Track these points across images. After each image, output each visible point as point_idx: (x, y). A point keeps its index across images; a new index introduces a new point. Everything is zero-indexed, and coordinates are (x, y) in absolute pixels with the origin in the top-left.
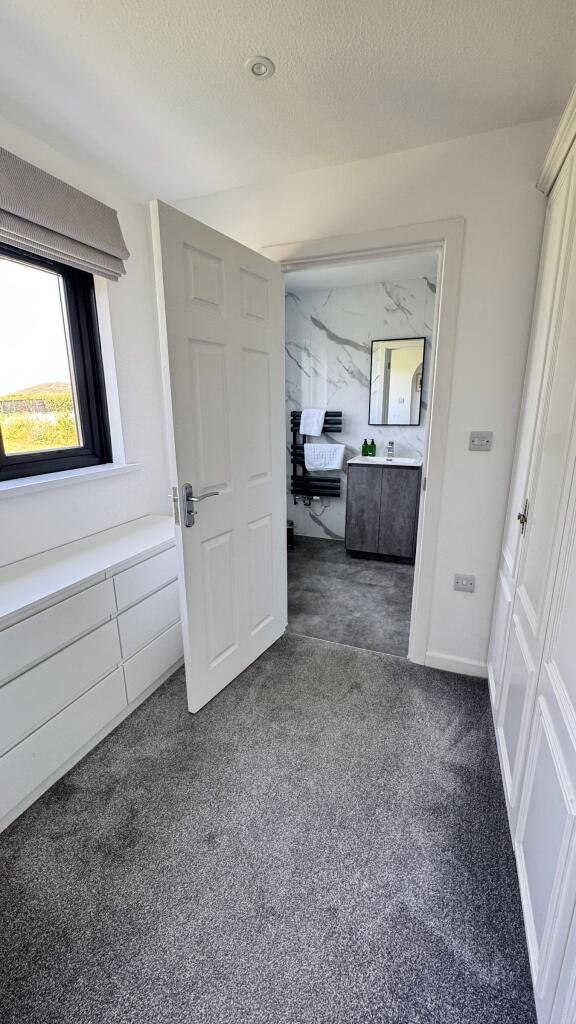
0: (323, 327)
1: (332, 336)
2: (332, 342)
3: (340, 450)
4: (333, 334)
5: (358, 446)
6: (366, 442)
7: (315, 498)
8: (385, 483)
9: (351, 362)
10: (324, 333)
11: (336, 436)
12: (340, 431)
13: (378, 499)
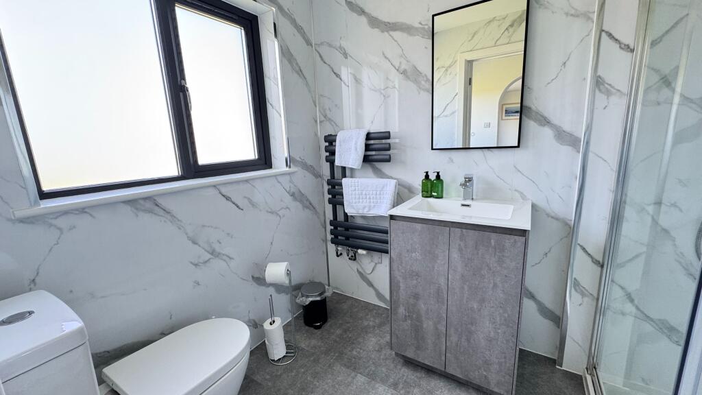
0: (362, 12)
1: (374, 22)
2: (376, 31)
3: (389, 186)
4: (376, 19)
5: (417, 182)
6: (427, 176)
7: (360, 251)
8: (455, 255)
9: (403, 56)
10: (364, 19)
11: (385, 167)
12: (388, 160)
13: (442, 281)
